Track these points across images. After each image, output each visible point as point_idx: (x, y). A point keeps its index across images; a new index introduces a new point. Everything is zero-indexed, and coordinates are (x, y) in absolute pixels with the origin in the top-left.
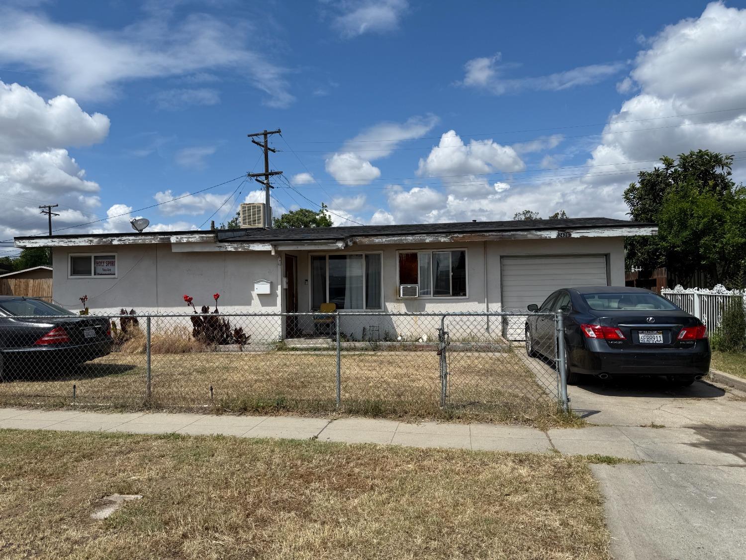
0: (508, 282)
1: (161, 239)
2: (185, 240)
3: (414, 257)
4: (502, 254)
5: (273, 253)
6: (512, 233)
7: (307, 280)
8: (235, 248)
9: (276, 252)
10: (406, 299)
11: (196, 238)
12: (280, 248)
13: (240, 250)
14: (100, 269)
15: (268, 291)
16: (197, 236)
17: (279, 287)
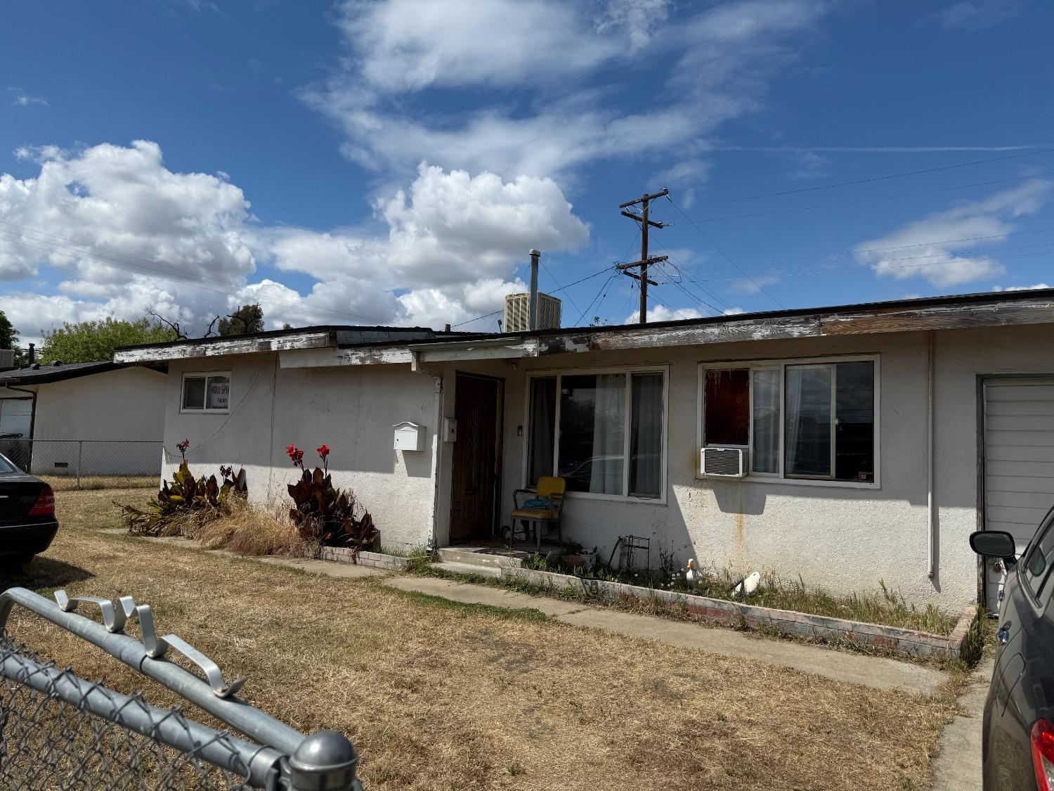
0: (1004, 450)
1: (261, 344)
2: (288, 346)
3: (739, 381)
4: (984, 371)
5: (414, 369)
6: (1001, 305)
7: (520, 428)
8: (362, 359)
9: (421, 364)
10: (717, 480)
11: (301, 341)
12: (430, 358)
13: (368, 362)
14: (215, 397)
15: (413, 446)
16: (304, 337)
17: (435, 437)
